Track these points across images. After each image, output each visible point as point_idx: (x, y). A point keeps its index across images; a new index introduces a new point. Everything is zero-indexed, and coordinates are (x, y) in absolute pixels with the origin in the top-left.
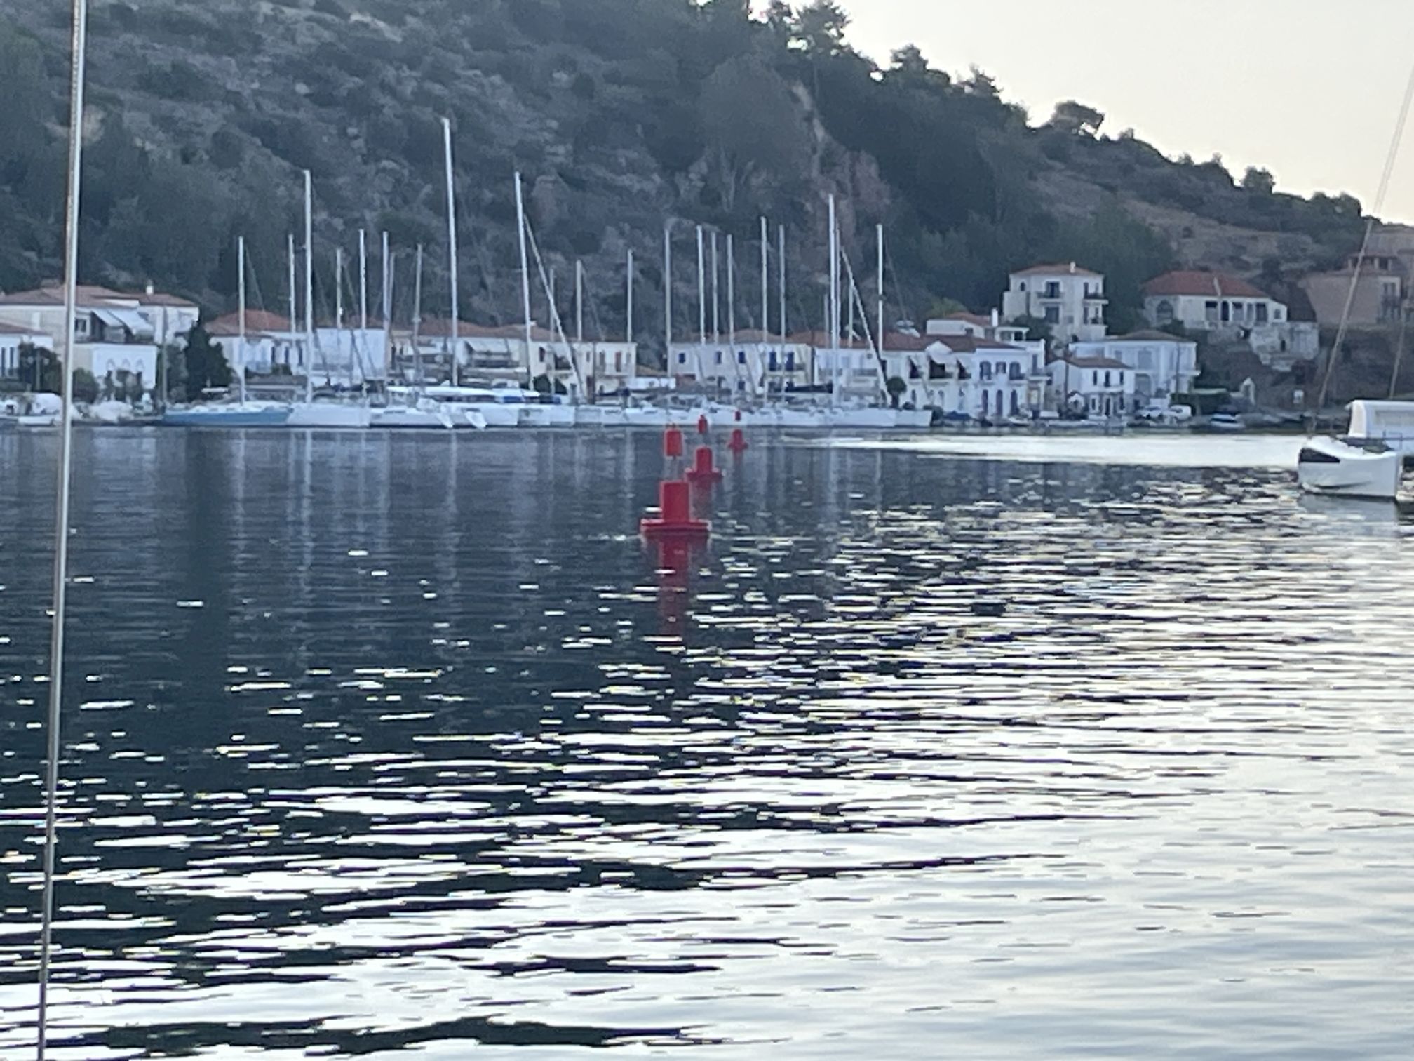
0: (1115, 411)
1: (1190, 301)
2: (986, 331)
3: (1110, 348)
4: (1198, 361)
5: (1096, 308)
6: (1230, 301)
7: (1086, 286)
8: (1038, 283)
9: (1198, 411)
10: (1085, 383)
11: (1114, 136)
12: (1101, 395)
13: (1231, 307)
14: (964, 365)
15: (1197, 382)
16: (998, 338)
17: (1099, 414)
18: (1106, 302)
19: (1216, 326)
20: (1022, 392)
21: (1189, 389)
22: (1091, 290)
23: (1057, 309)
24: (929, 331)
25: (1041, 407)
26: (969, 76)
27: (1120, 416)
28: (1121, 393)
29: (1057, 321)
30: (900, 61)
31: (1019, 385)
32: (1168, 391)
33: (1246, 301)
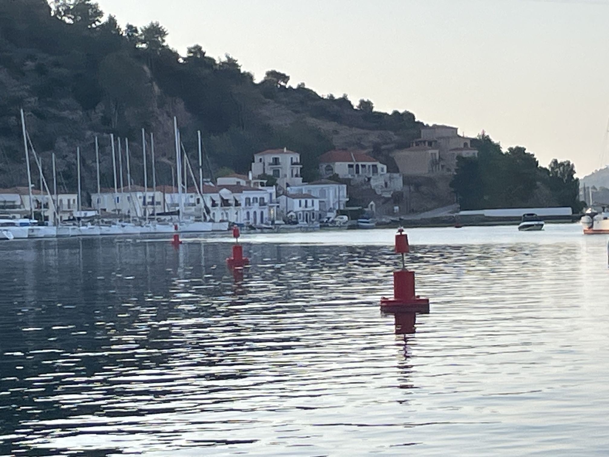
0: (310, 220)
1: (341, 165)
2: (247, 182)
3: (305, 188)
4: (347, 194)
5: (297, 169)
6: (360, 164)
7: (292, 158)
8: (269, 158)
9: (350, 218)
10: (296, 206)
11: (295, 87)
12: (303, 211)
13: (360, 167)
14: (237, 199)
15: (348, 204)
16: (252, 185)
17: (303, 221)
18: (301, 166)
19: (354, 176)
20: (266, 212)
21: (344, 208)
22: (294, 161)
23: (278, 171)
24: (218, 184)
25: (275, 219)
26: (224, 59)
27: (313, 222)
28: (313, 210)
29: (279, 177)
30: (192, 52)
31: (265, 208)
32: (334, 209)
33: (368, 164)
